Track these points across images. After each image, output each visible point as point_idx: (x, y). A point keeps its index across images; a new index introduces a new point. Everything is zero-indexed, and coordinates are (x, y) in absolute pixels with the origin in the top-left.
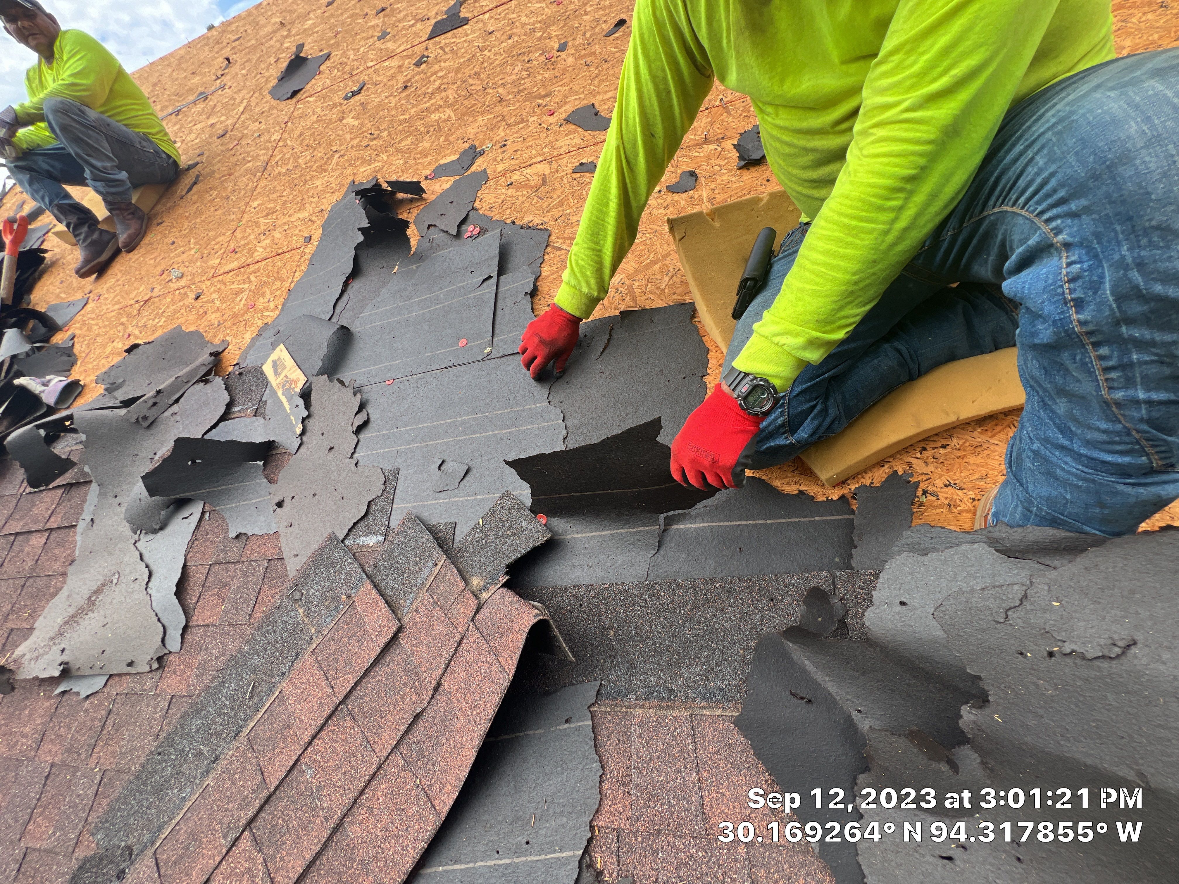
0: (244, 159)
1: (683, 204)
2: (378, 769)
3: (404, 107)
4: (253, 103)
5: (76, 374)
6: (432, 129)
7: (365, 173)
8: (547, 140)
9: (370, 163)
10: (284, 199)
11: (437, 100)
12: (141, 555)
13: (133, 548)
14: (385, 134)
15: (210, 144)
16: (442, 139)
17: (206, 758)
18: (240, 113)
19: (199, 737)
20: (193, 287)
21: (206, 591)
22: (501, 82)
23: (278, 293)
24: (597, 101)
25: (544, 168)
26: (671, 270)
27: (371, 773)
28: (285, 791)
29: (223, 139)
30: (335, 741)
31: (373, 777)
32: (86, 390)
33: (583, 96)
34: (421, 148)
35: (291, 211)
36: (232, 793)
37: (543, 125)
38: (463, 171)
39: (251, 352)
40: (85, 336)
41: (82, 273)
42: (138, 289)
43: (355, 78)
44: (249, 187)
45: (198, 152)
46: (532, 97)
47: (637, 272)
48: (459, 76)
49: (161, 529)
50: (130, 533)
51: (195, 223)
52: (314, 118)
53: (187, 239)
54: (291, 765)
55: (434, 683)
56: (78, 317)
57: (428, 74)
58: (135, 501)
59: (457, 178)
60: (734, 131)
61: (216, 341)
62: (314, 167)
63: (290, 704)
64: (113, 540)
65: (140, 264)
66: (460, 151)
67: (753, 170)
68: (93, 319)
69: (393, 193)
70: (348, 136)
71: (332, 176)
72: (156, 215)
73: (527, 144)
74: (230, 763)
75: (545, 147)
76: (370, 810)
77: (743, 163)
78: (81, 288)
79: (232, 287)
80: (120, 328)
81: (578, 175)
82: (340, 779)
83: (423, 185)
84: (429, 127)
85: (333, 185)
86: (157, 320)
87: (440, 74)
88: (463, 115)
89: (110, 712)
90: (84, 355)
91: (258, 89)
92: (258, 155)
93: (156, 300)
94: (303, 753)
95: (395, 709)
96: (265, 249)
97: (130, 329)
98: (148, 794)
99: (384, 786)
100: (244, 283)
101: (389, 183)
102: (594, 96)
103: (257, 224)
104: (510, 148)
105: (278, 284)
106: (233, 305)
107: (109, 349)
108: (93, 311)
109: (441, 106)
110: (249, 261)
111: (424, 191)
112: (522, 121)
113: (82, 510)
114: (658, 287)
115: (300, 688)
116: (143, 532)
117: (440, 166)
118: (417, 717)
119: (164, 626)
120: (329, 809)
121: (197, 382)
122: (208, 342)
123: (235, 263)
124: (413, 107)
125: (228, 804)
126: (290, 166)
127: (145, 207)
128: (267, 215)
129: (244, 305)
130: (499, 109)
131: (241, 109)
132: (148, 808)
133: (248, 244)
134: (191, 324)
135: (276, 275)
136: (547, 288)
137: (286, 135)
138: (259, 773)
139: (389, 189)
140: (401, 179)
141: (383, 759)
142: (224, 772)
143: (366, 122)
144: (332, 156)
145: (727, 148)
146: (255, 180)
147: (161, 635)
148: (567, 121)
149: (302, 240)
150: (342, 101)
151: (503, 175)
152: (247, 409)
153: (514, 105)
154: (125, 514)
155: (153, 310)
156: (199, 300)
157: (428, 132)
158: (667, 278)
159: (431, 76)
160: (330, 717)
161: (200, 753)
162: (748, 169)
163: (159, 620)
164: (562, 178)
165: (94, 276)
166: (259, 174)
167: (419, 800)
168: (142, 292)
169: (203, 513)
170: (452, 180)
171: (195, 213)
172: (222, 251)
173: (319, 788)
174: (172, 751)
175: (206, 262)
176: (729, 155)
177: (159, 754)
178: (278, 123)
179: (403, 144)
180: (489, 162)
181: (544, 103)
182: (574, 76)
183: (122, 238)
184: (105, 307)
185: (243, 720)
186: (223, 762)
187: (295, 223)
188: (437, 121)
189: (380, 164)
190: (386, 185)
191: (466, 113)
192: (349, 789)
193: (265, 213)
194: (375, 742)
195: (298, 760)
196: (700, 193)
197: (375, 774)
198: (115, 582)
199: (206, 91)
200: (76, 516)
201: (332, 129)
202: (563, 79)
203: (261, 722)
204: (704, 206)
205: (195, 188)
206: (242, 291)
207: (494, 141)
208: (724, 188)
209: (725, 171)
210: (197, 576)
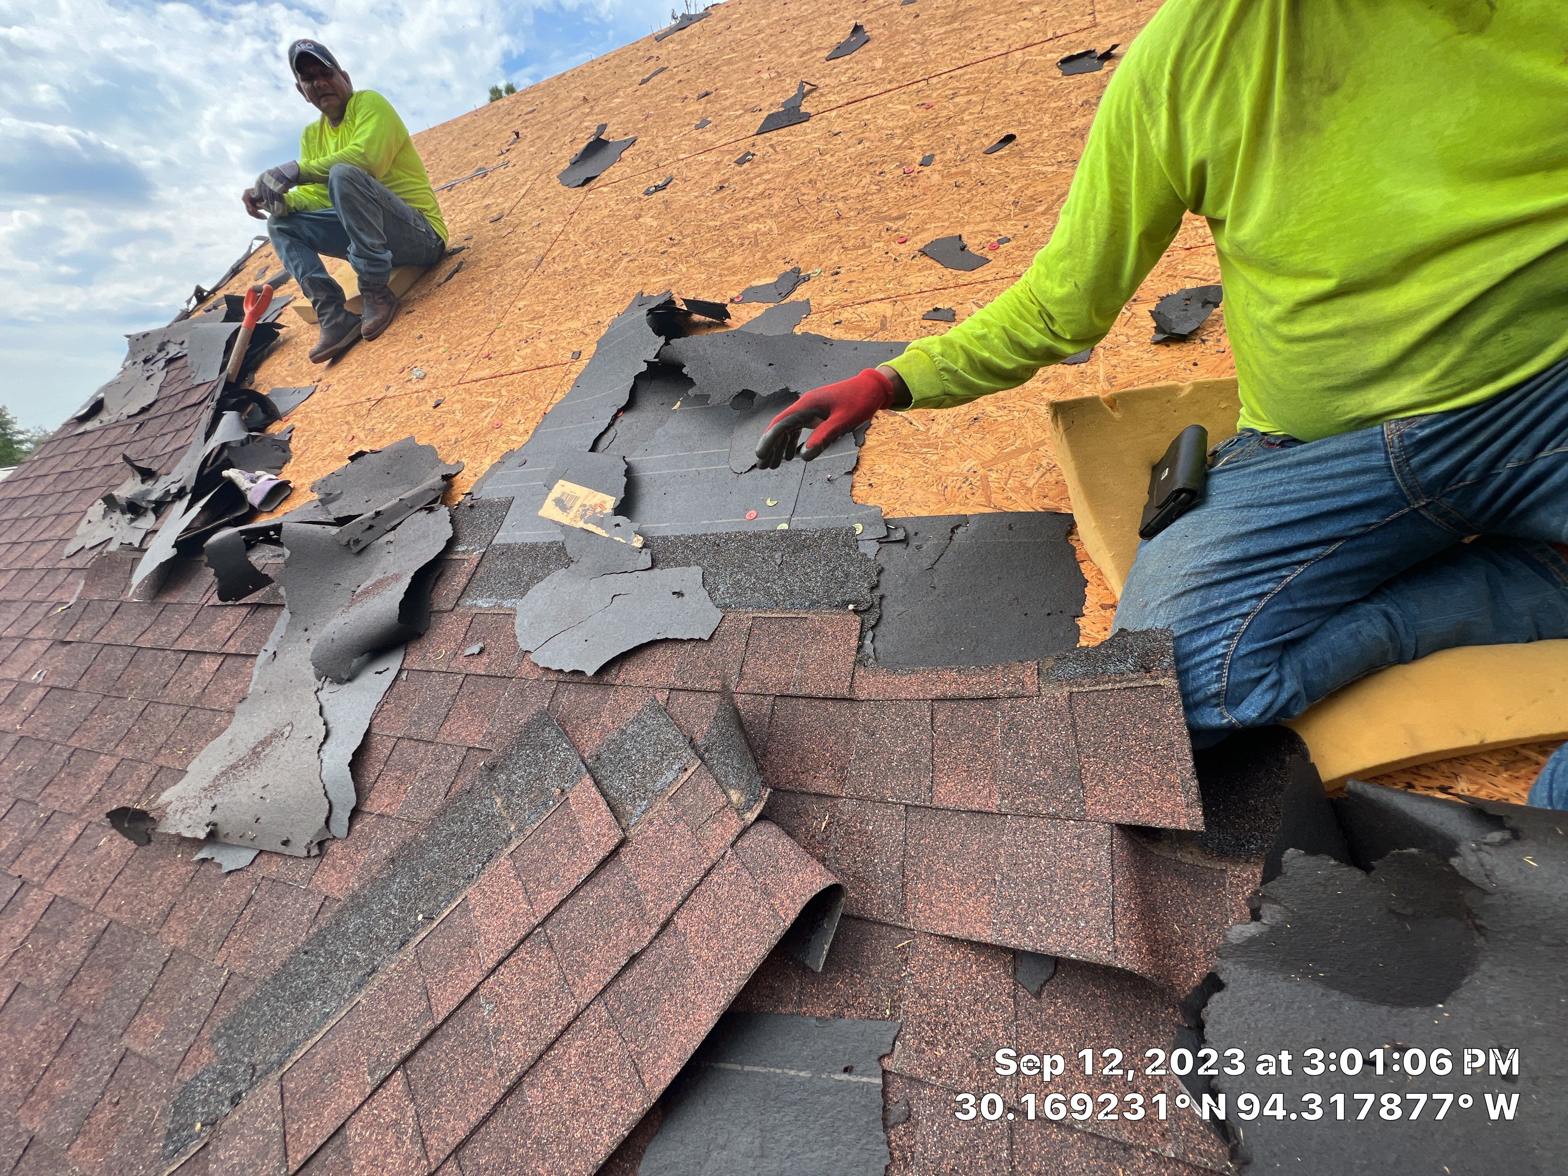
0: (516, 250)
1: (1069, 380)
2: (575, 1019)
3: (715, 211)
4: (537, 186)
5: (287, 474)
6: (747, 242)
7: (657, 285)
8: (893, 274)
9: (664, 273)
10: (556, 302)
11: (758, 207)
12: (321, 708)
13: (313, 697)
14: (688, 241)
15: (481, 227)
16: (758, 255)
17: (361, 968)
18: (520, 196)
19: (356, 940)
20: (434, 392)
21: (388, 770)
22: (842, 195)
23: (532, 414)
24: (965, 232)
25: (885, 308)
26: (1045, 465)
27: (566, 1023)
28: (453, 1027)
29: (497, 224)
30: (525, 973)
31: (566, 1029)
32: (295, 495)
33: (947, 224)
34: (730, 264)
35: (562, 319)
36: (387, 1018)
37: (890, 254)
38: (779, 298)
39: (489, 482)
40: (304, 430)
41: (316, 358)
42: (372, 384)
43: (661, 171)
44: (517, 284)
45: (466, 235)
46: (878, 217)
47: (995, 460)
48: (790, 182)
49: (350, 680)
50: (313, 679)
51: (449, 317)
52: (606, 212)
53: (436, 335)
54: (466, 993)
55: (663, 917)
56: (301, 408)
57: (752, 175)
58: (326, 641)
59: (771, 305)
60: (1152, 292)
61: (450, 462)
62: (597, 270)
63: (475, 917)
64: (293, 684)
65: (379, 356)
66: (779, 272)
67: (1174, 347)
68: (317, 412)
69: (688, 314)
70: (642, 238)
71: (617, 283)
72: (407, 301)
73: (866, 276)
74: (390, 979)
75: (890, 282)
76: (558, 1073)
77: (1161, 337)
78: (311, 374)
79: (479, 398)
80: (345, 427)
81: (930, 323)
82: (524, 1024)
83: (729, 309)
84: (744, 238)
85: (617, 294)
86: (386, 425)
87: (766, 177)
88: (788, 229)
89: (251, 899)
90: (299, 452)
91: (545, 171)
92: (533, 247)
93: (390, 401)
94: (483, 981)
95: (605, 944)
96: (524, 359)
97: (355, 431)
98: (285, 1002)
99: (578, 1043)
100: (493, 396)
101: (686, 302)
102: (963, 226)
103: (520, 328)
104: (843, 277)
105: (533, 403)
106: (476, 421)
107: (327, 451)
108: (318, 403)
109: (762, 216)
110: (503, 372)
111: (728, 316)
112: (864, 246)
113: (267, 639)
114: (1023, 485)
115: (490, 898)
116: (329, 679)
117: (751, 288)
118: (634, 959)
119: (330, 802)
120: (507, 1060)
121: (421, 509)
122: (440, 461)
123: (487, 371)
124: (727, 212)
125: (380, 1030)
126: (568, 265)
127: (397, 290)
128: (532, 320)
129: (489, 423)
130: (835, 227)
131: (523, 191)
132: (282, 1019)
133: (505, 350)
134: (425, 436)
135: (532, 393)
136: (871, 462)
137: (569, 229)
138: (424, 997)
139: (684, 308)
140: (700, 298)
141: (583, 1006)
142: (381, 989)
143: (668, 223)
144: (621, 259)
145: (1140, 313)
146: (526, 276)
147: (325, 814)
148: (923, 252)
149: (570, 355)
150: (642, 196)
151: (830, 310)
152: (474, 550)
153: (855, 224)
154: (313, 653)
155: (385, 413)
156: (437, 409)
157: (742, 245)
158: (1037, 475)
159: (755, 178)
160: (522, 941)
161: (355, 961)
162: (1168, 346)
163: (326, 794)
164: (907, 325)
165: (327, 362)
166: (531, 270)
167: (623, 1070)
168: (376, 389)
169: (400, 671)
170: (764, 307)
171: (451, 305)
172: (475, 354)
173: (497, 1031)
174: (322, 952)
175: (453, 365)
176: (1142, 323)
177: (306, 953)
178: (563, 213)
179: (709, 255)
180: (813, 292)
181: (894, 227)
182: (938, 198)
183: (367, 324)
184: (331, 401)
185: (413, 927)
186: (381, 977)
187: (564, 334)
188: (755, 233)
189: (677, 276)
190: (682, 302)
191: (793, 228)
192: (535, 1039)
193: (530, 317)
194: (574, 983)
195: (476, 990)
196: (1095, 368)
197: (569, 1025)
198: (287, 734)
199: (487, 166)
200: (257, 644)
201: (625, 228)
202: (923, 200)
203: (434, 933)
204: (1098, 386)
205: (456, 277)
206: (489, 405)
207: (823, 266)
208: (1132, 365)
209: (1134, 344)
210: (381, 750)
